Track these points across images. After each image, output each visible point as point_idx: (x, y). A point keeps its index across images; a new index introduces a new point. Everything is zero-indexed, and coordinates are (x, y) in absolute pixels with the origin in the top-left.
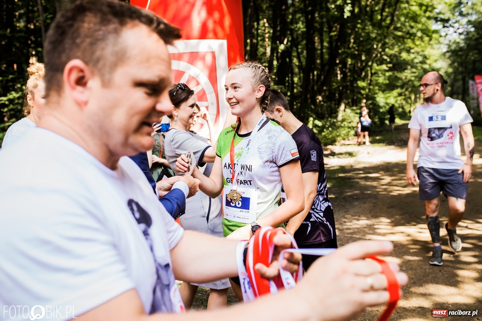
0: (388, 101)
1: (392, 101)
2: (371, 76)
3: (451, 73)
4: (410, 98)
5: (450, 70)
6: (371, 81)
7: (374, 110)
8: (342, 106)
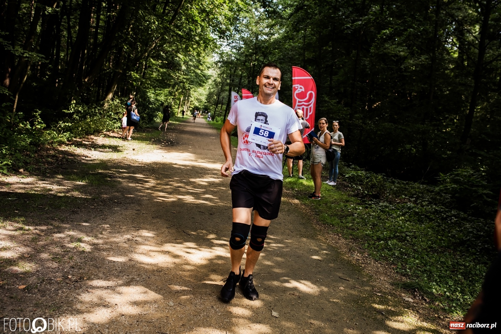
0: (159, 98)
1: (162, 98)
2: (145, 69)
3: (220, 83)
4: (179, 99)
5: (219, 80)
6: (144, 73)
7: (143, 104)
8: (110, 96)
